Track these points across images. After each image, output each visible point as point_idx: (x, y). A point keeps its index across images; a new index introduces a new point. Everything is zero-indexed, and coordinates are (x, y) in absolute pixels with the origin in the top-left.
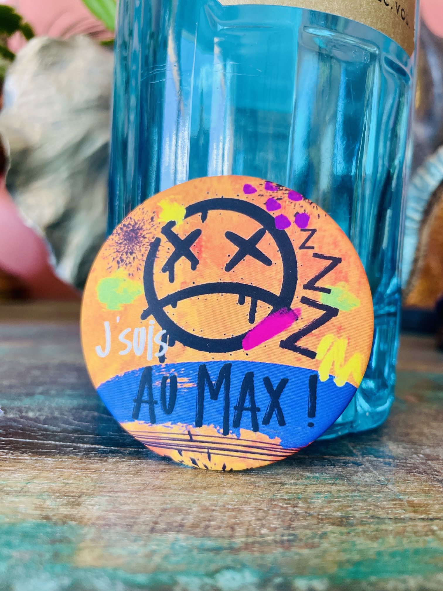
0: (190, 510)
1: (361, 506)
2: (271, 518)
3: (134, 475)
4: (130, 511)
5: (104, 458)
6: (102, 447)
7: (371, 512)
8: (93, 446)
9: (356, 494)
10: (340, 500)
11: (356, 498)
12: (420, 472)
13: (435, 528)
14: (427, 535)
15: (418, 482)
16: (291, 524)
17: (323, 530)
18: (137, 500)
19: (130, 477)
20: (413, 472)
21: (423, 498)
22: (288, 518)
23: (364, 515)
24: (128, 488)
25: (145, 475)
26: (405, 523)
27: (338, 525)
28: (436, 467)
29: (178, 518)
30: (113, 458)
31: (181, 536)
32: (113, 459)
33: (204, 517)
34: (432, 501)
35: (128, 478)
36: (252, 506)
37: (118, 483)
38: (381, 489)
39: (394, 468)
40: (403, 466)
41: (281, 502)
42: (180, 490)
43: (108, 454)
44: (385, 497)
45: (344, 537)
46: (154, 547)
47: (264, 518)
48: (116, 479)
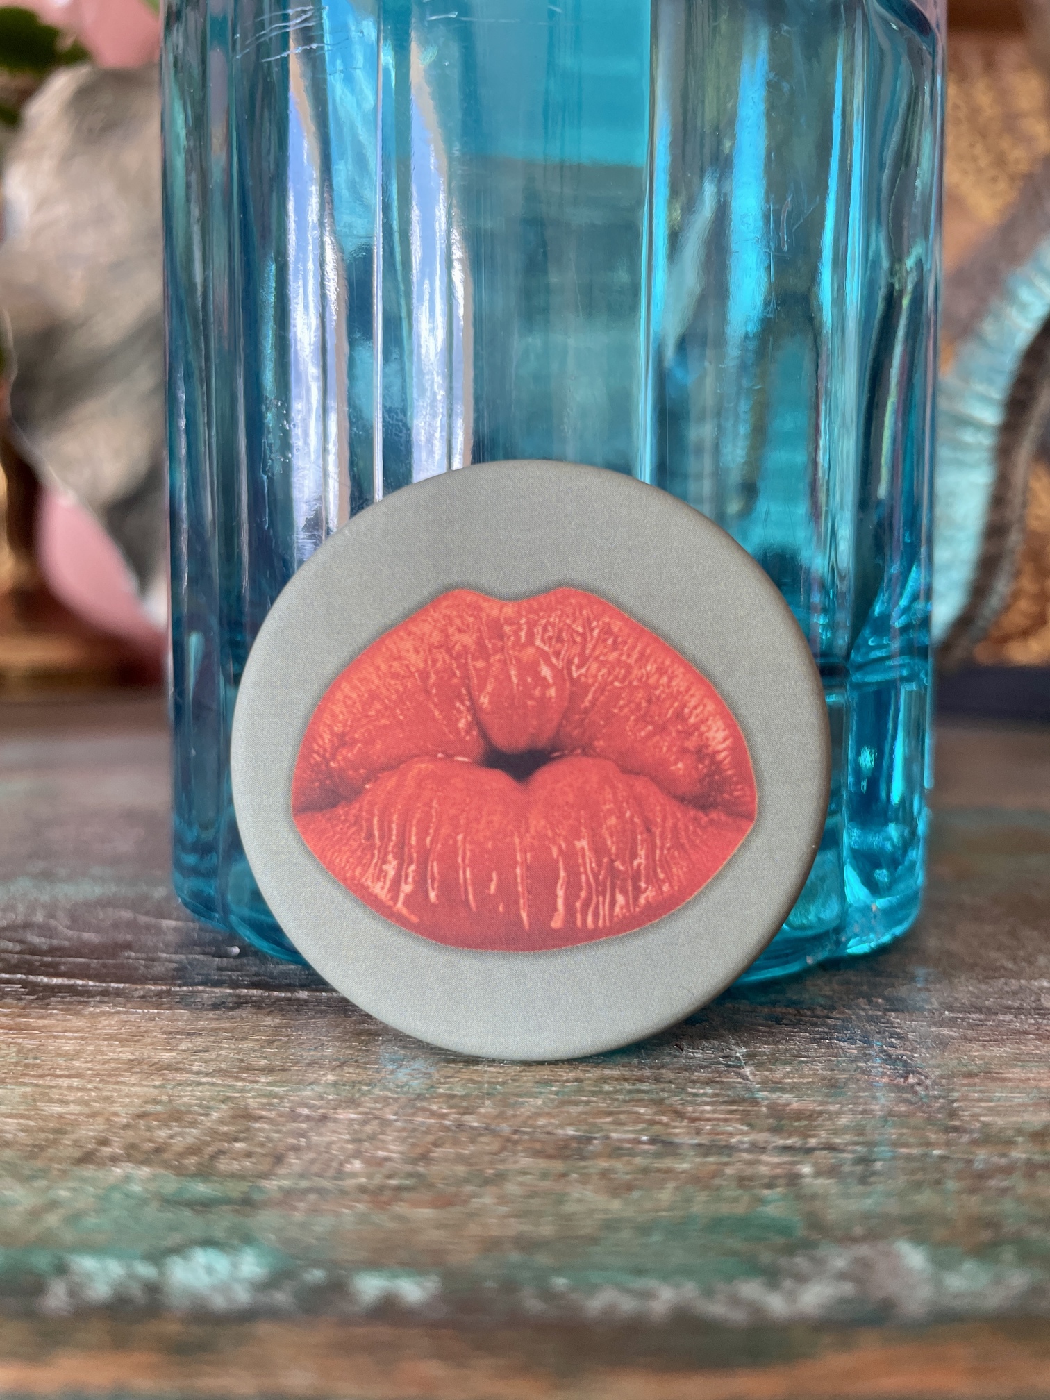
0: (202, 1118)
1: (642, 1114)
2: (390, 1138)
3: (121, 1041)
4: (61, 1116)
5: (78, 1005)
6: (91, 983)
7: (657, 1128)
8: (72, 982)
9: (643, 1087)
10: (595, 1099)
11: (637, 1096)
12: (852, 1038)
13: (806, 1169)
14: (770, 1186)
15: (830, 1060)
16: (430, 1151)
17: (500, 1167)
18: (93, 1094)
19: (111, 1045)
20: (830, 1039)
21: (820, 1099)
22: (430, 1138)
23: (631, 1136)
24: (90, 1069)
25: (148, 1040)
26: (730, 1156)
27: (550, 1157)
28: (901, 1028)
29: (162, 1134)
30: (99, 1005)
31: (145, 1171)
32: (98, 1007)
33: (225, 1134)
34: (838, 1106)
35: (105, 1049)
36: (361, 1109)
37: (75, 1058)
38: (719, 1077)
39: (786, 1030)
40: (815, 1025)
41: (439, 1103)
42: (207, 1074)
43: (92, 997)
44: (716, 1095)
45: (546, 1184)
46: (63, 1194)
47: (372, 1137)
48: (74, 1050)
